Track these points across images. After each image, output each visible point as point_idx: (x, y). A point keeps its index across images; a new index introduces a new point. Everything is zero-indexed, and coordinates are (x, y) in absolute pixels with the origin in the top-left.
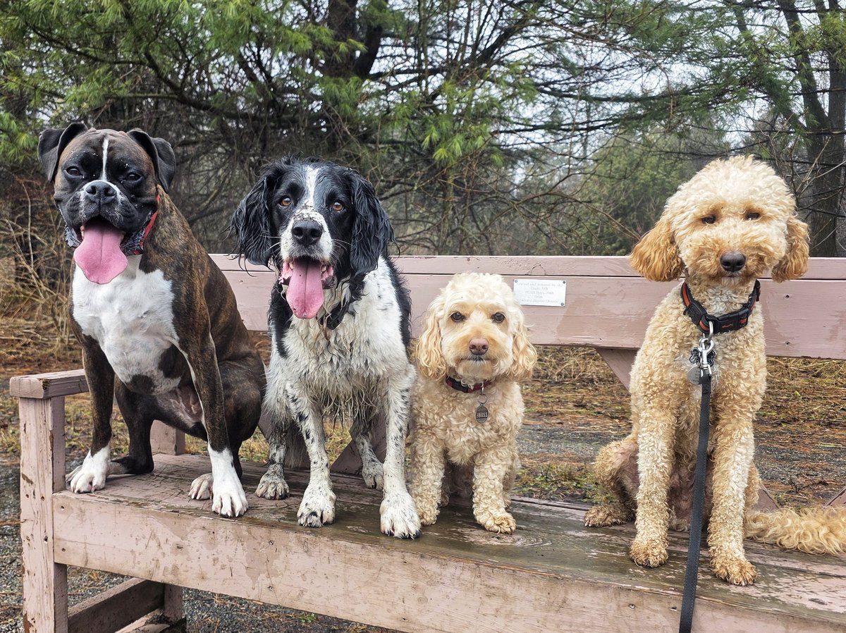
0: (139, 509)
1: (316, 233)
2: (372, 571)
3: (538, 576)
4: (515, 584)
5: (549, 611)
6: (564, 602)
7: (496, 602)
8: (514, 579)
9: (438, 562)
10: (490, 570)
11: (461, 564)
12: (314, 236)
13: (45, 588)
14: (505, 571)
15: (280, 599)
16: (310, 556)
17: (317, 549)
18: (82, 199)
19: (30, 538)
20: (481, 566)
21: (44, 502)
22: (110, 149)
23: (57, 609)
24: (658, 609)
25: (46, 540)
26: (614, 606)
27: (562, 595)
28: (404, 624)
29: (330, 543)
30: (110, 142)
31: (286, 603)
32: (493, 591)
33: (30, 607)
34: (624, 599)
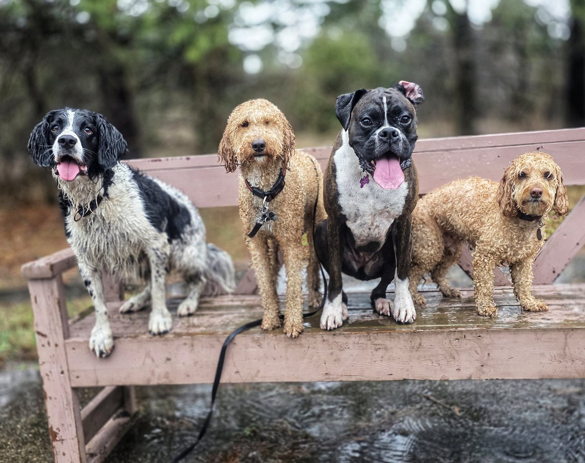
0: (135, 340)
1: (73, 142)
2: (303, 349)
3: (404, 333)
4: (391, 340)
5: (412, 352)
6: (420, 345)
7: (381, 353)
8: (390, 337)
9: (344, 336)
10: (376, 335)
11: (359, 335)
12: (72, 144)
13: (65, 406)
14: (385, 334)
15: (244, 378)
16: (261, 348)
17: (266, 342)
18: (377, 141)
19: (49, 374)
20: (370, 334)
21: (58, 349)
22: (388, 103)
23: (76, 419)
24: (471, 338)
25: (62, 373)
26: (447, 341)
27: (418, 341)
28: (327, 377)
29: (274, 338)
30: (387, 98)
31: (249, 380)
32: (379, 346)
33: (54, 422)
34: (453, 337)
